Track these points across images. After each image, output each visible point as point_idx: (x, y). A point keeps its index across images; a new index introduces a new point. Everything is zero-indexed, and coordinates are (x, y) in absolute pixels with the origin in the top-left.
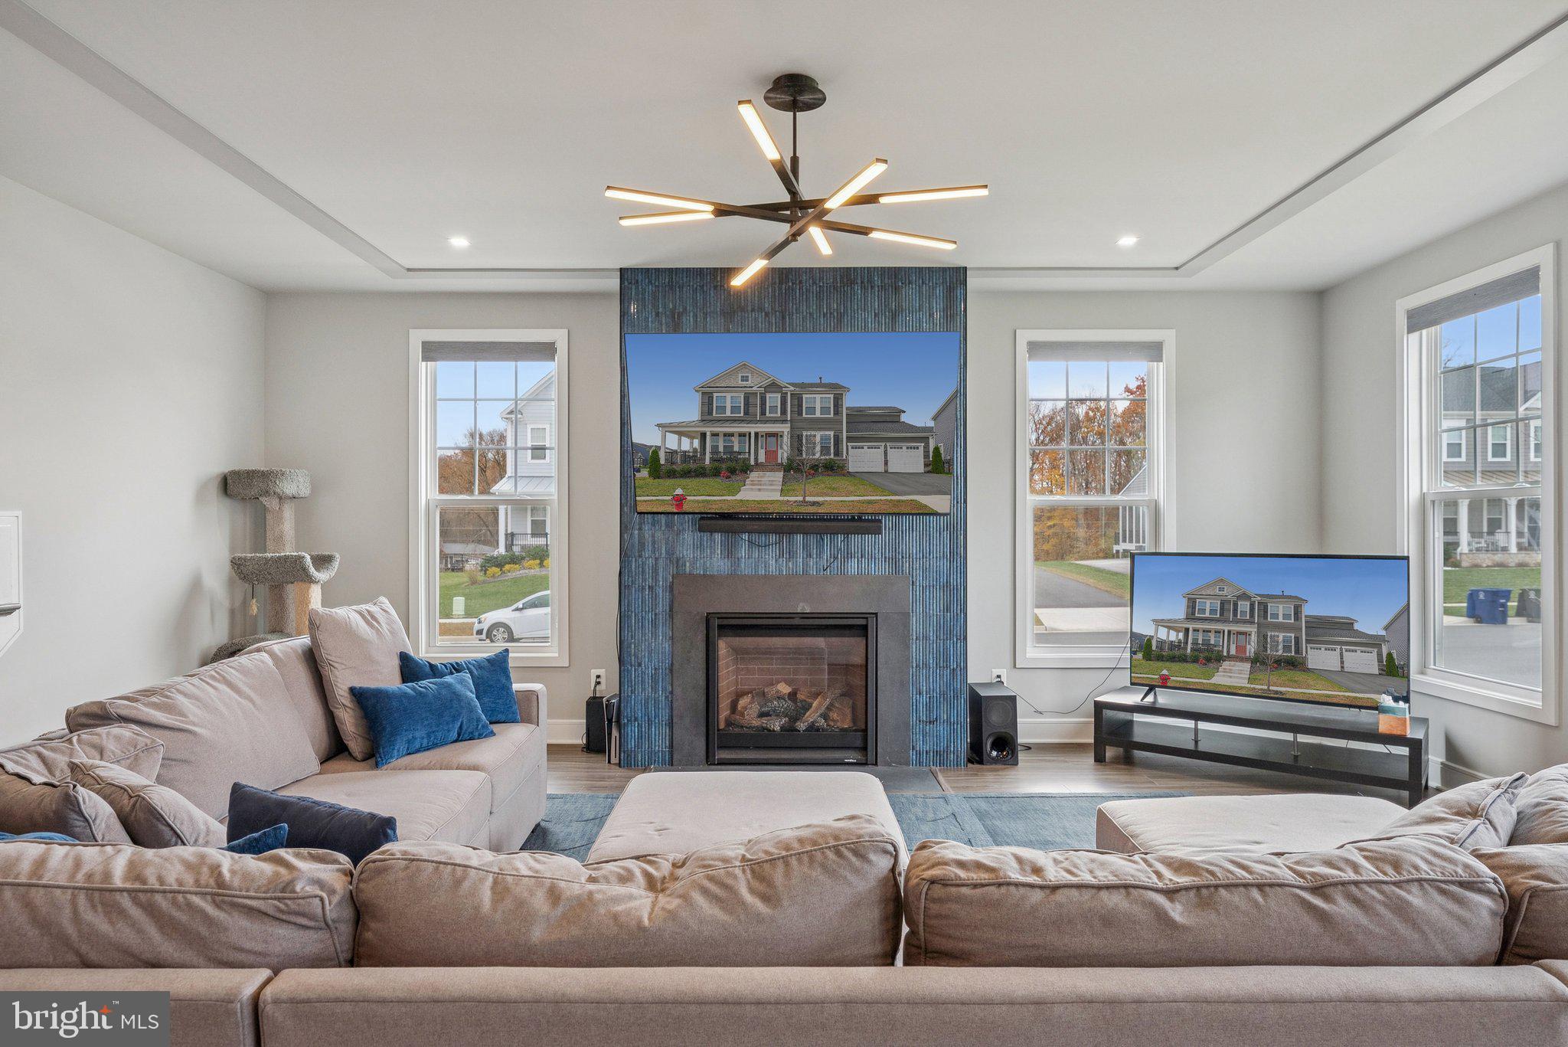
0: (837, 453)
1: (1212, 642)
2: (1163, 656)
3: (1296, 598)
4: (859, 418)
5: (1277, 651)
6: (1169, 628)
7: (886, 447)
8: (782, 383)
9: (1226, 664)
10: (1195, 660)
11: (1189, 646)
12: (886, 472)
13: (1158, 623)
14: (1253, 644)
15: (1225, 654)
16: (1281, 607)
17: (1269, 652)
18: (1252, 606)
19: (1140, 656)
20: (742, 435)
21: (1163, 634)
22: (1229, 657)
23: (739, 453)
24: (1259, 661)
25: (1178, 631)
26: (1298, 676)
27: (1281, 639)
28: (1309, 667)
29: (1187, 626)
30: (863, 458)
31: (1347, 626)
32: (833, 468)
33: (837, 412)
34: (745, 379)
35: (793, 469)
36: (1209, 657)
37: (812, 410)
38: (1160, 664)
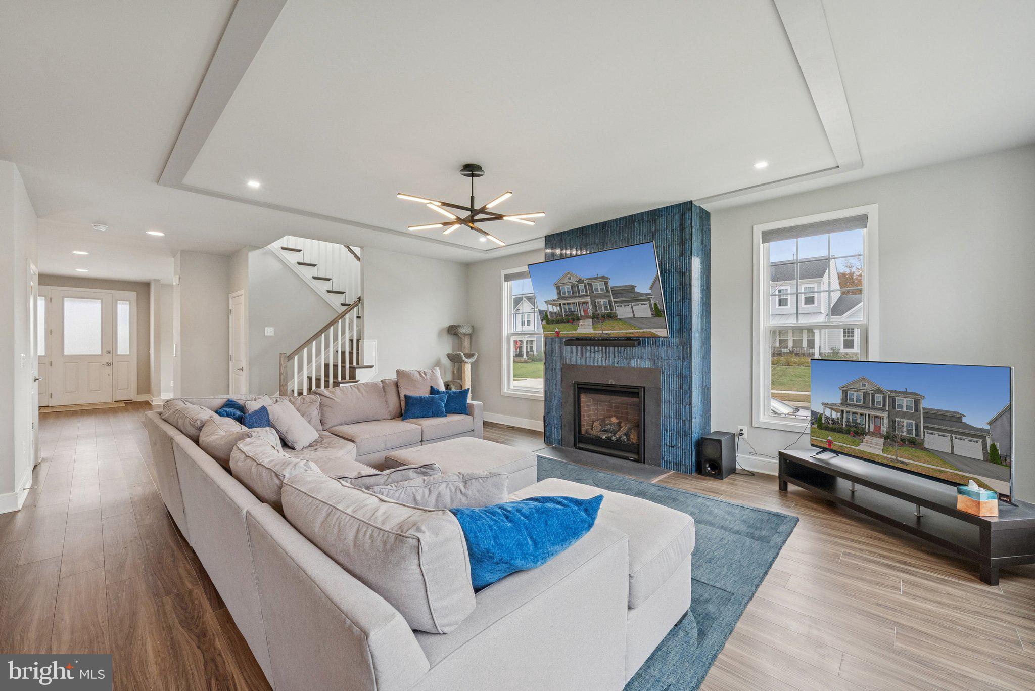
0: (611, 310)
1: (858, 421)
2: (829, 428)
3: (916, 394)
4: (616, 292)
5: (902, 433)
6: (832, 409)
7: (631, 305)
8: (584, 279)
9: (867, 438)
10: (848, 432)
11: (844, 423)
12: (634, 317)
13: (825, 405)
14: (885, 426)
15: (867, 431)
16: (905, 400)
17: (896, 433)
18: (884, 398)
19: (815, 426)
20: (573, 303)
21: (828, 413)
22: (870, 433)
23: (574, 312)
24: (890, 438)
25: (837, 411)
26: (918, 453)
27: (905, 424)
28: (926, 447)
29: (842, 409)
30: (623, 312)
31: (956, 418)
32: (611, 317)
33: (607, 290)
34: (569, 279)
35: (596, 318)
36: (856, 432)
37: (597, 290)
38: (827, 432)
